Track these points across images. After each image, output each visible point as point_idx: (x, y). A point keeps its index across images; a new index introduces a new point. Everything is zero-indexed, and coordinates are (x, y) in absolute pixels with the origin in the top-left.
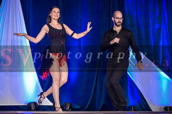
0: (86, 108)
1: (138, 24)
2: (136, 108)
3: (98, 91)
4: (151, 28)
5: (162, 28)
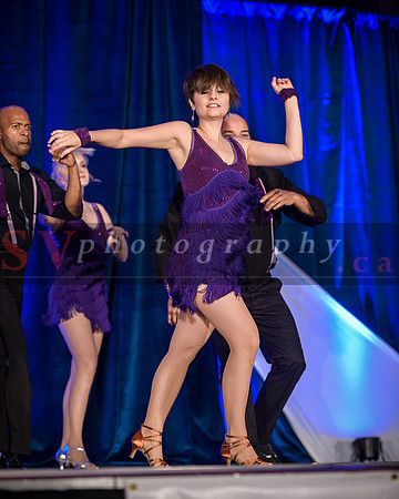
5: (342, 152)
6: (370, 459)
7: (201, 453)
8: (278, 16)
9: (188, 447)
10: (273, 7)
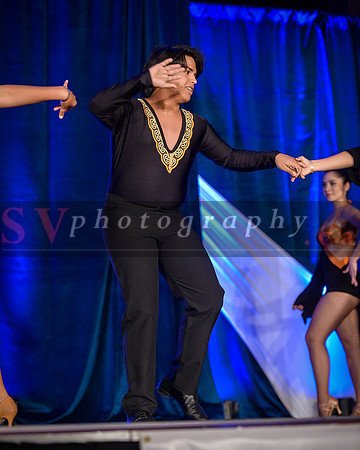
0: (70, 410)
1: (237, 127)
2: (236, 409)
3: (108, 353)
5: (317, 142)
8: (257, 19)
10: (252, 11)
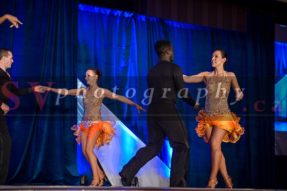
0: (14, 177)
1: (96, 59)
2: (87, 179)
4: (115, 66)
5: (129, 67)
6: (133, 185)
7: (68, 180)
8: (108, 13)
9: (63, 178)
10: (105, 10)
